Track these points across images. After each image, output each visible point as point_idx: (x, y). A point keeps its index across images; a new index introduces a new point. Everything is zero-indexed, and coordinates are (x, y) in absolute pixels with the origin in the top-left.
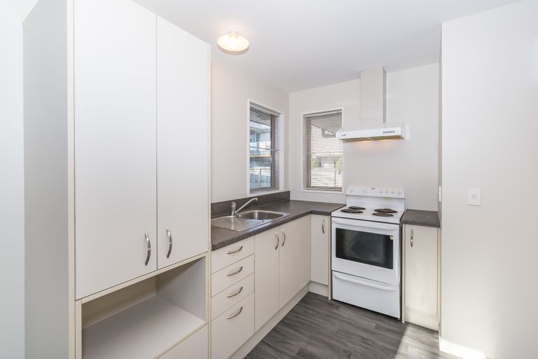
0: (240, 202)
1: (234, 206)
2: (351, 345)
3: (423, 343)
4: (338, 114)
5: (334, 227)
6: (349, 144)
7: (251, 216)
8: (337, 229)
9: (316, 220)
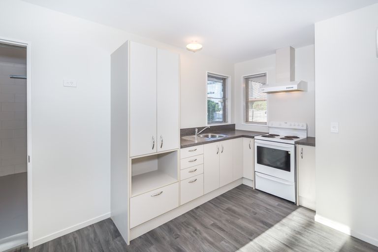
0: (199, 129)
1: (197, 130)
2: (258, 210)
3: (306, 216)
4: (264, 75)
5: (256, 145)
6: (271, 94)
7: (207, 136)
8: (258, 146)
9: (246, 141)
